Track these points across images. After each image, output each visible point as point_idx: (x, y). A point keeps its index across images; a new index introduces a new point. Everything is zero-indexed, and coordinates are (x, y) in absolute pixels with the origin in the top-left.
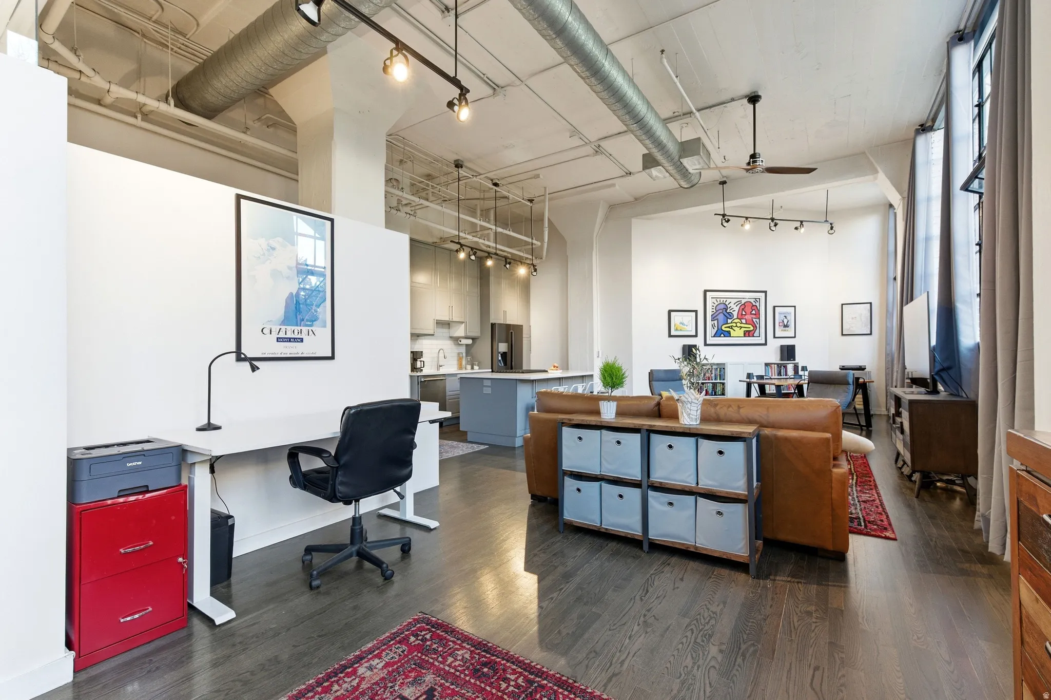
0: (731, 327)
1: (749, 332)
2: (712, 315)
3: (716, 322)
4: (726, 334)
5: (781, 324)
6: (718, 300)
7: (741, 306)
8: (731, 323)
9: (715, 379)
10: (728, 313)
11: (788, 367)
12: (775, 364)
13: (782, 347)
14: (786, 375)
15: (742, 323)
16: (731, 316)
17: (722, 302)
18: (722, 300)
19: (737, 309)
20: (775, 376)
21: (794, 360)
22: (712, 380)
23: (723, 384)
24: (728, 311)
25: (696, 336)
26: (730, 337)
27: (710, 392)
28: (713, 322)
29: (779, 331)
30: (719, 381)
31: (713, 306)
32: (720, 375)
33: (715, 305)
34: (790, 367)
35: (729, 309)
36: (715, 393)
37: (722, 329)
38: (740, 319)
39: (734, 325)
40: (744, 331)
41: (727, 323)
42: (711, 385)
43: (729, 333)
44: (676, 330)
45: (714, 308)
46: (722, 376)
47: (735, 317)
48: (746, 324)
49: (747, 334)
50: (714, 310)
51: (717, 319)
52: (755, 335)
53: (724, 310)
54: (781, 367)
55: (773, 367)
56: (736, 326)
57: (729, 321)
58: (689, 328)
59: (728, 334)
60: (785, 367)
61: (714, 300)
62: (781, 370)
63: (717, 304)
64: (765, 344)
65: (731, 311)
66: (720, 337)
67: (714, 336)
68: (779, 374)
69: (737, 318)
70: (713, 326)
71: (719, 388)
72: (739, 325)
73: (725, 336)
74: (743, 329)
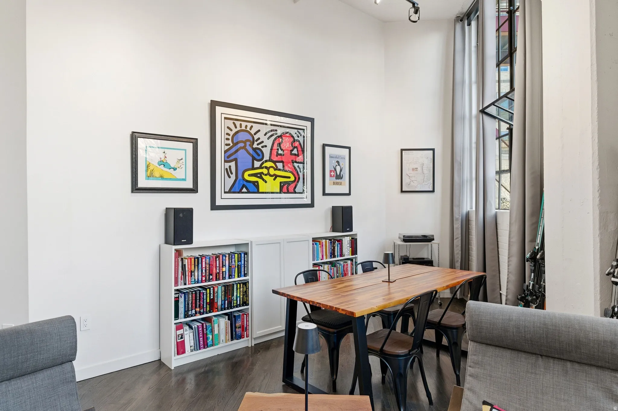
0: (260, 176)
1: (289, 183)
2: (225, 152)
3: (233, 164)
4: (251, 187)
5: (332, 173)
6: (238, 124)
7: (275, 139)
8: (261, 167)
9: (230, 276)
10: (255, 150)
11: (344, 241)
12: (325, 238)
13: (334, 209)
14: (341, 255)
15: (276, 169)
16: (259, 155)
17: (243, 128)
18: (244, 124)
19: (269, 143)
20: (327, 258)
21: (351, 230)
22: (224, 278)
23: (245, 284)
24: (255, 146)
25: (194, 190)
26: (258, 192)
27: (219, 303)
28: (227, 165)
29: (330, 185)
30: (236, 279)
31: (228, 134)
32: (239, 267)
33: (232, 133)
34: (346, 241)
35: (256, 143)
36: (230, 303)
37: (244, 179)
38: (275, 162)
39: (265, 171)
40: (281, 183)
41: (253, 168)
42: (220, 291)
43: (256, 185)
44: (150, 176)
45: (230, 137)
46: (243, 270)
47: (267, 157)
48: (284, 170)
49: (285, 188)
50: (230, 142)
51: (236, 160)
52: (297, 190)
53: (248, 143)
54: (334, 243)
55: (324, 243)
56: (269, 174)
57: (257, 164)
58: (180, 174)
59: (254, 188)
60: (340, 241)
61: (230, 124)
62: (334, 248)
63: (235, 130)
64: (312, 205)
65: (260, 146)
66: (240, 192)
67: (230, 192)
68: (333, 255)
69: (270, 160)
70: (228, 172)
71: (237, 294)
72: (272, 171)
73: (249, 192)
74: (279, 180)
